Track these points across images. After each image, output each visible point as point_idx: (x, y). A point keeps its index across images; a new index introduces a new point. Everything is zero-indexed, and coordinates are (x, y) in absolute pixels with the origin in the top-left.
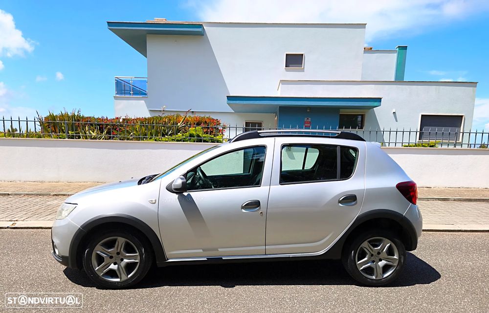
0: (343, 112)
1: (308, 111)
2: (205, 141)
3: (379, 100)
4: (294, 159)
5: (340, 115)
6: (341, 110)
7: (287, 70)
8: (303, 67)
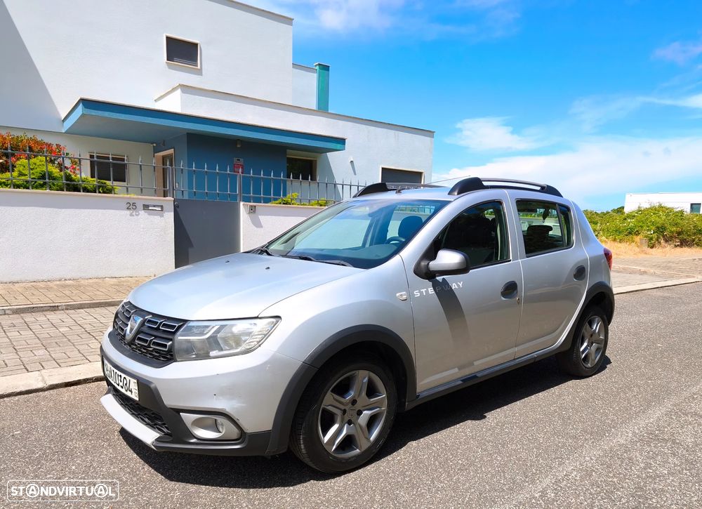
0: (292, 154)
1: (239, 146)
2: (86, 190)
3: (342, 141)
4: (262, 227)
5: (288, 158)
6: (288, 150)
7: (170, 67)
8: (199, 67)
